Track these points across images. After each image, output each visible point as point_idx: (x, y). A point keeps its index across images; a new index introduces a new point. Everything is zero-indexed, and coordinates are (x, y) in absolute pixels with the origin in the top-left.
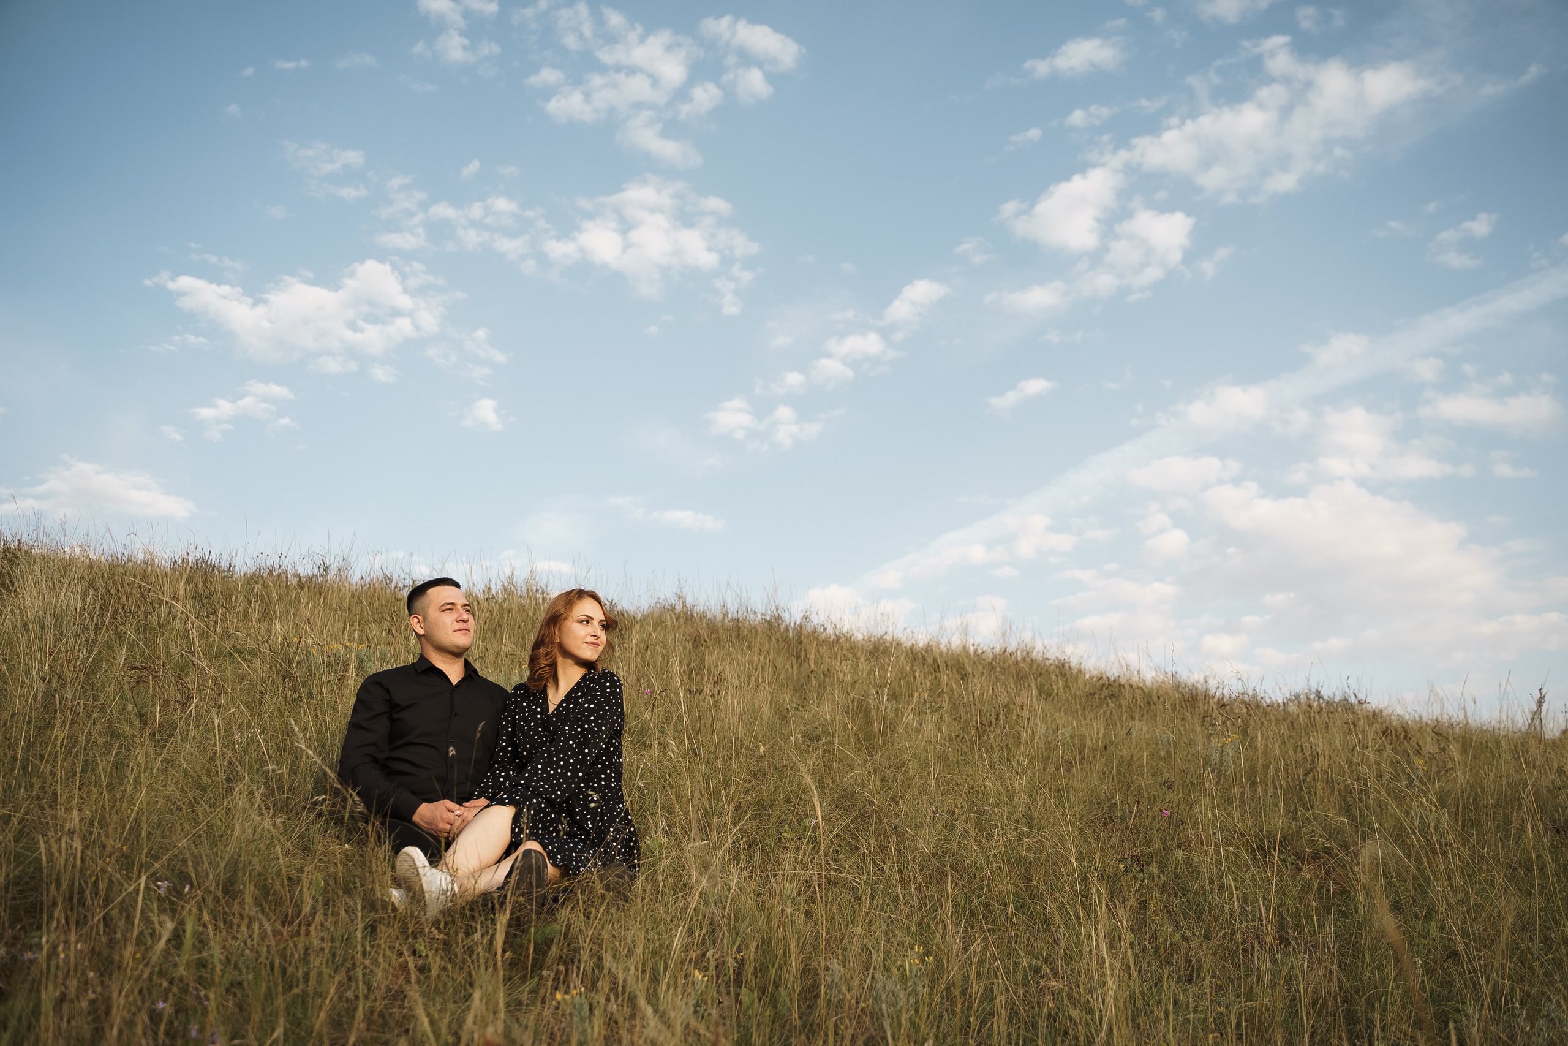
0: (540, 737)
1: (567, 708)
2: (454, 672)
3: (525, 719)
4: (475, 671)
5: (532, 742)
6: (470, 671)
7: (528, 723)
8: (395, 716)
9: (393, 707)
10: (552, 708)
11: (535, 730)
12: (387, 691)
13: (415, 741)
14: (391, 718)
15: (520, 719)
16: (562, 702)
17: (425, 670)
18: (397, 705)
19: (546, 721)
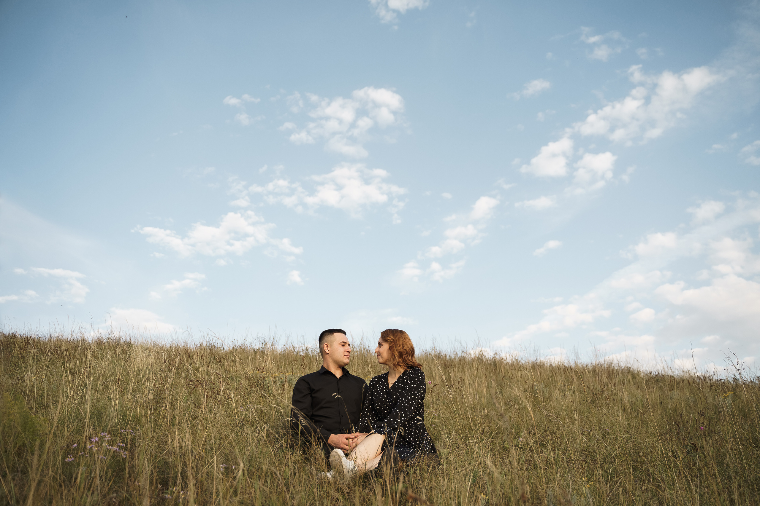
0: (385, 399)
1: (398, 385)
2: (338, 374)
3: (378, 392)
4: (348, 372)
5: (381, 402)
6: (345, 372)
7: (379, 393)
8: (313, 395)
9: (312, 391)
10: (390, 385)
11: (383, 397)
12: (308, 383)
13: (324, 406)
14: (311, 396)
15: (375, 392)
16: (396, 382)
17: (325, 373)
18: (314, 390)
19: (389, 392)
